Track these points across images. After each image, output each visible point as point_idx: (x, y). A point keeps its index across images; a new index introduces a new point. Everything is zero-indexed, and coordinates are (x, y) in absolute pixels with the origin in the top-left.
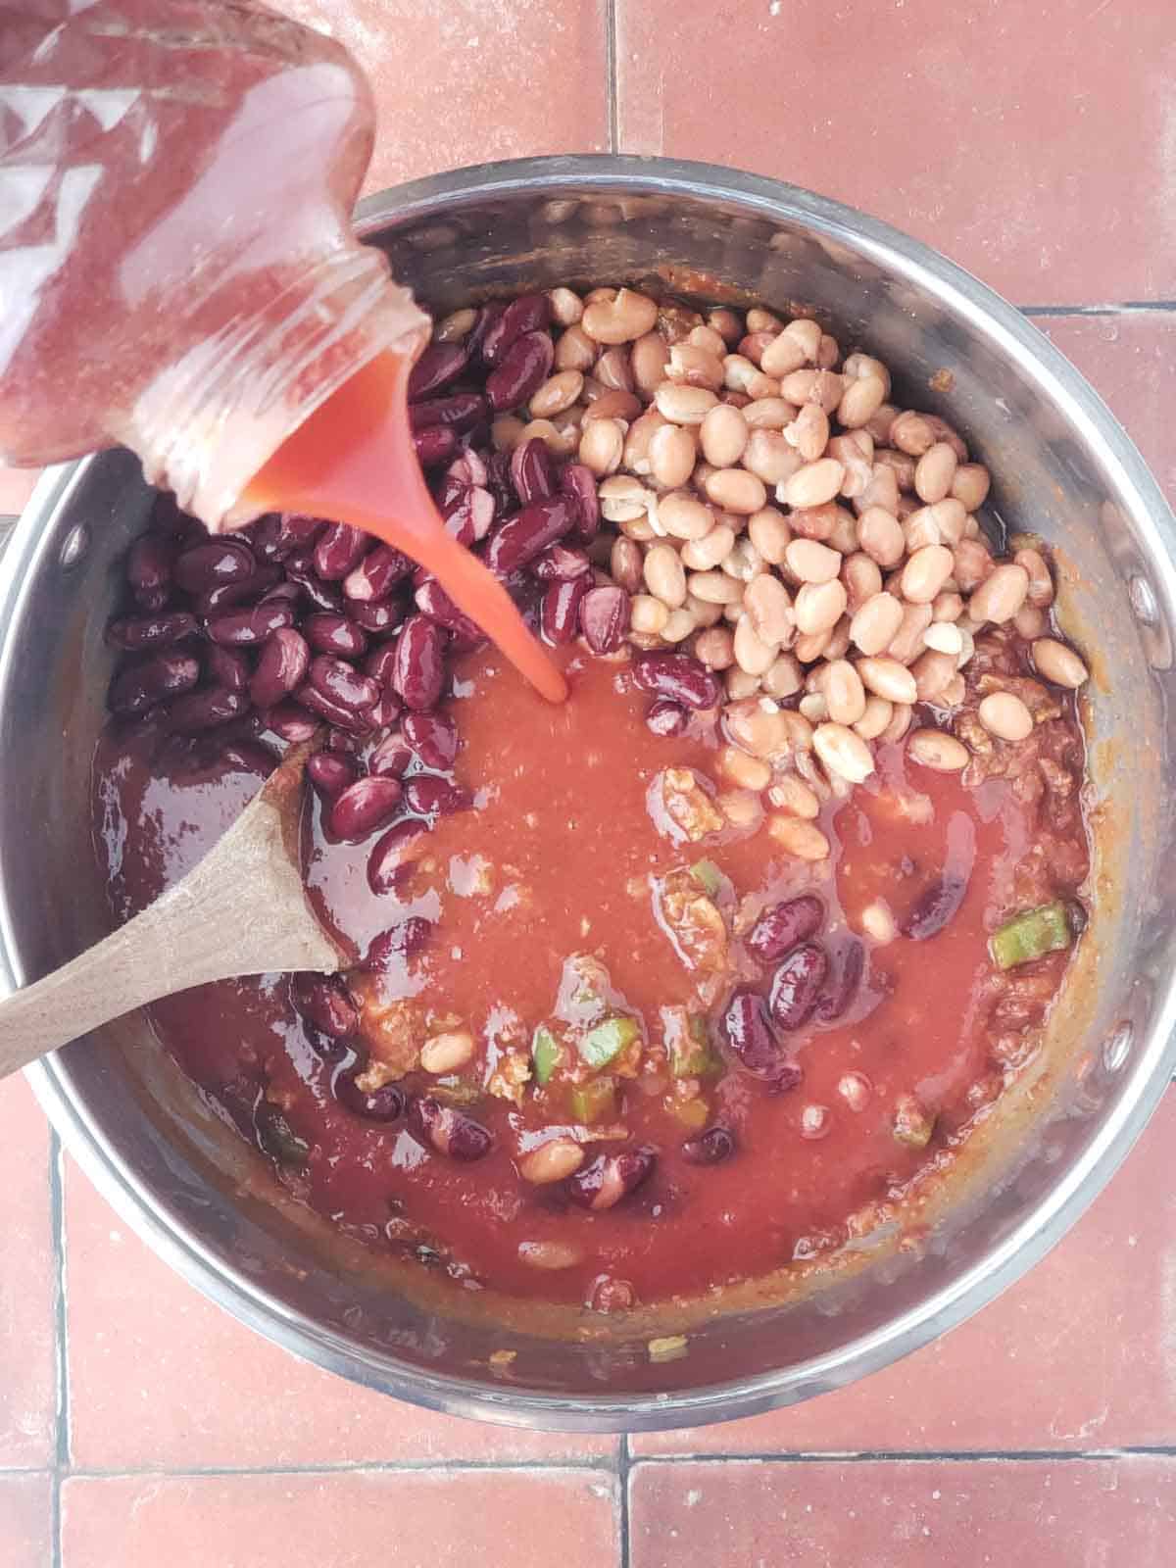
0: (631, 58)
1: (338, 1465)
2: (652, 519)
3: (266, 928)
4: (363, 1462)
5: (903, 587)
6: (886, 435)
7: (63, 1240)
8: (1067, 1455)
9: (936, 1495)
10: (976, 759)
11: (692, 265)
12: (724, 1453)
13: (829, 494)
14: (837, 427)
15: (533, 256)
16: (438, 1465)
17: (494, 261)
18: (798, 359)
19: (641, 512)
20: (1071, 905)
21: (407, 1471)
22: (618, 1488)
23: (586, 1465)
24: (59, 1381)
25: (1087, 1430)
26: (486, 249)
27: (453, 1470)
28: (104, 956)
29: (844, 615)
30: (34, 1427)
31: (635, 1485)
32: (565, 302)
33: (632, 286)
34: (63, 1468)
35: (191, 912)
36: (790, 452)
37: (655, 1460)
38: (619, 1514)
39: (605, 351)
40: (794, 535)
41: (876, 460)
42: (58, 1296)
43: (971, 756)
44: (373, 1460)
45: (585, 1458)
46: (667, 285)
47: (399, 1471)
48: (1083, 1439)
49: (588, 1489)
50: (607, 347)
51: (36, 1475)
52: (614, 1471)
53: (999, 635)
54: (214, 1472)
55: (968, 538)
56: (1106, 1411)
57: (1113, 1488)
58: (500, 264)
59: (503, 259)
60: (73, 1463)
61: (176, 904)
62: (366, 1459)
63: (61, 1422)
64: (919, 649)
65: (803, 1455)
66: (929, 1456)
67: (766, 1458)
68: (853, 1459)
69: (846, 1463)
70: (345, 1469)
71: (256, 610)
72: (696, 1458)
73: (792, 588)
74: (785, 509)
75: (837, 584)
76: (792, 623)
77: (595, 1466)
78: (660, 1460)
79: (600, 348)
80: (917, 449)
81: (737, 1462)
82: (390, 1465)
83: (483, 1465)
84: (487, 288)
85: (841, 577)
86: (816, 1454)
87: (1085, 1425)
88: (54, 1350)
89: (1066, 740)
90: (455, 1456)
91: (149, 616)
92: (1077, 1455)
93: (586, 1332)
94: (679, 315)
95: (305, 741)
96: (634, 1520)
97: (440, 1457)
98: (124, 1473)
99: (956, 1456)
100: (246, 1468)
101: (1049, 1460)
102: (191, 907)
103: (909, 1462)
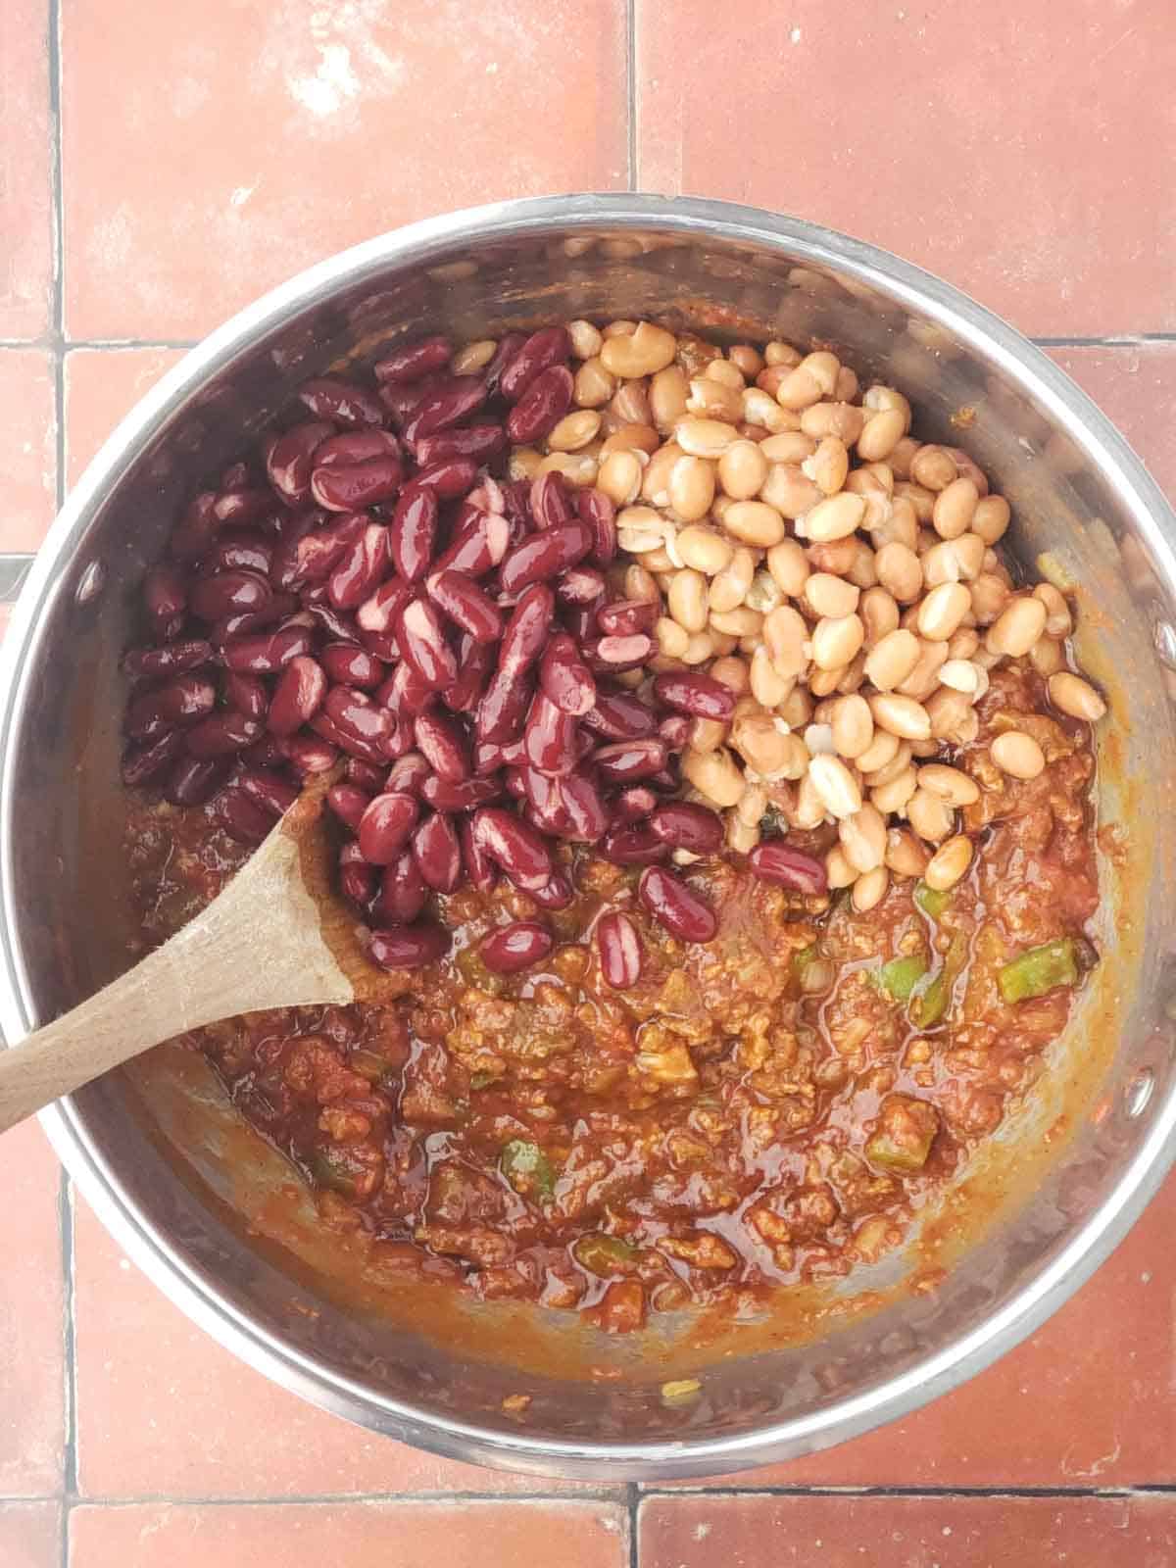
0: (651, 83)
1: (348, 1495)
2: (671, 550)
3: (283, 963)
4: (370, 1493)
5: (920, 623)
6: (907, 470)
7: (73, 1268)
8: (1079, 1493)
9: (947, 1531)
10: (986, 797)
11: (714, 300)
12: (733, 1486)
13: (850, 528)
14: (856, 460)
15: (552, 290)
16: (447, 1496)
17: (514, 295)
18: (816, 393)
19: (658, 543)
20: (1079, 941)
21: (415, 1502)
22: (628, 1520)
23: (594, 1497)
24: (68, 1410)
25: (1100, 1467)
26: (506, 283)
27: (462, 1501)
28: (121, 996)
29: (861, 649)
30: (43, 1457)
31: (643, 1519)
32: (583, 335)
33: (651, 319)
34: (71, 1497)
35: (209, 949)
36: (809, 486)
37: (665, 1492)
38: (627, 1548)
39: (623, 384)
40: (814, 569)
41: (895, 494)
42: (67, 1326)
43: (982, 793)
44: (382, 1491)
45: (593, 1490)
46: (687, 319)
47: (407, 1502)
48: (1096, 1477)
49: (597, 1521)
50: (625, 381)
51: (44, 1503)
52: (622, 1504)
53: (1015, 670)
54: (221, 1502)
55: (987, 572)
56: (1118, 1448)
57: (1125, 1526)
58: (520, 298)
59: (522, 293)
60: (80, 1492)
61: (194, 942)
62: (374, 1489)
63: (70, 1449)
64: (934, 686)
65: (813, 1489)
66: (939, 1492)
67: (776, 1492)
68: (862, 1494)
69: (855, 1498)
70: (353, 1500)
71: (273, 638)
72: (705, 1491)
73: (811, 622)
74: (805, 543)
75: (855, 617)
76: (810, 658)
77: (604, 1498)
78: (670, 1493)
79: (618, 381)
80: (939, 484)
81: (745, 1495)
82: (399, 1496)
83: (491, 1496)
84: (506, 321)
85: (859, 612)
86: (825, 1489)
87: (1098, 1462)
88: (63, 1378)
89: (1077, 776)
90: (463, 1487)
91: (164, 643)
92: (1090, 1492)
93: (597, 1373)
94: (698, 347)
95: (323, 772)
96: (642, 1554)
97: (449, 1489)
98: (132, 1502)
99: (966, 1493)
100: (254, 1497)
101: (1060, 1498)
102: (209, 944)
103: (920, 1497)
